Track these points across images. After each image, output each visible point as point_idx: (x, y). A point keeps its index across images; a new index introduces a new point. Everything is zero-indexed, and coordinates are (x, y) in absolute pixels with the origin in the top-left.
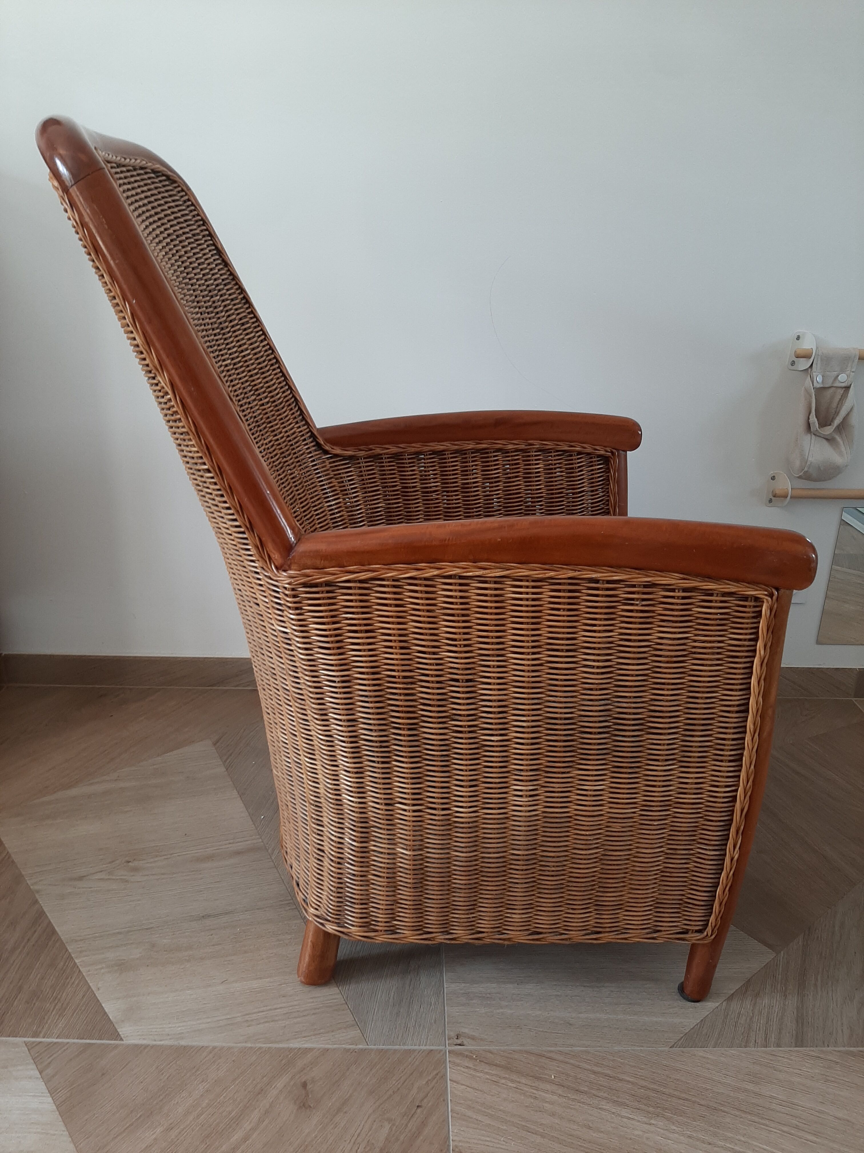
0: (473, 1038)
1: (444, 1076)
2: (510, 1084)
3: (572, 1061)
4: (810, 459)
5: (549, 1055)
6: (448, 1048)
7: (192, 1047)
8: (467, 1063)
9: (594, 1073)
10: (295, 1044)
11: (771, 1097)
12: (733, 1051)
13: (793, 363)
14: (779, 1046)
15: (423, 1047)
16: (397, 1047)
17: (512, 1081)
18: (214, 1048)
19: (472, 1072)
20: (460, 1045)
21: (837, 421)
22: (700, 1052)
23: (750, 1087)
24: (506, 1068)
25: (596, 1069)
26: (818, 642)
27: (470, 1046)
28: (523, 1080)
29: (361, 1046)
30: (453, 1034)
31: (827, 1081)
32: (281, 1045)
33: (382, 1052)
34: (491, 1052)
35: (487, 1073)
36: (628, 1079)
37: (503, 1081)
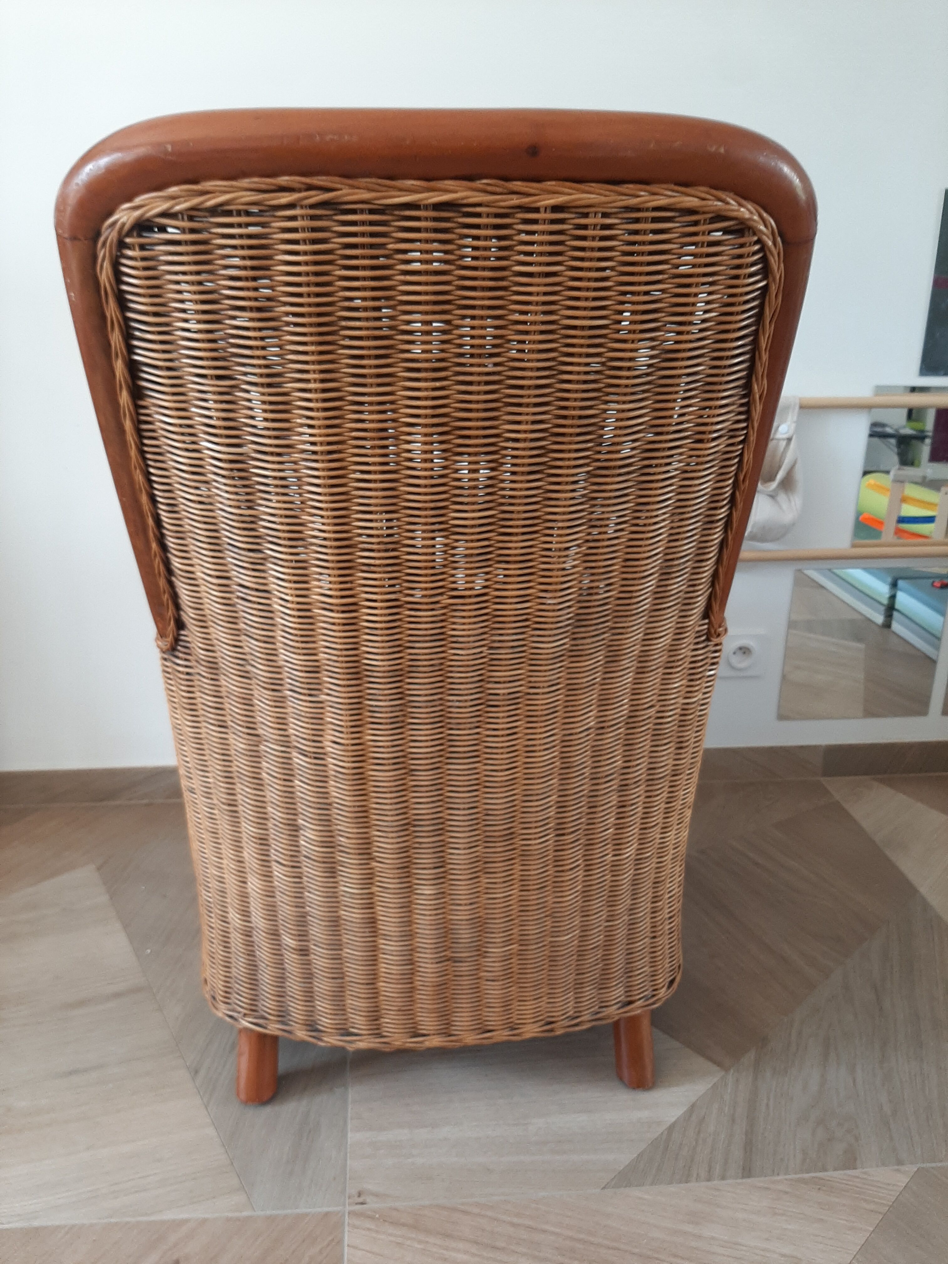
0: (376, 1195)
1: (340, 1242)
2: (419, 1246)
3: (489, 1213)
5: (462, 1207)
6: (348, 1208)
7: (45, 1228)
8: (369, 1224)
9: (513, 1225)
10: (169, 1216)
11: (713, 1238)
12: (673, 1188)
14: (723, 1178)
15: (319, 1210)
16: (289, 1211)
17: (420, 1242)
18: (73, 1226)
19: (374, 1235)
20: (362, 1203)
21: (779, 477)
22: (635, 1192)
23: (689, 1228)
24: (415, 1227)
25: (515, 1220)
26: (781, 717)
27: (373, 1204)
28: (432, 1240)
29: (245, 1214)
30: (354, 1192)
31: (775, 1214)
32: (153, 1218)
33: (271, 1219)
34: (396, 1209)
35: (390, 1235)
36: (552, 1229)
37: (409, 1242)
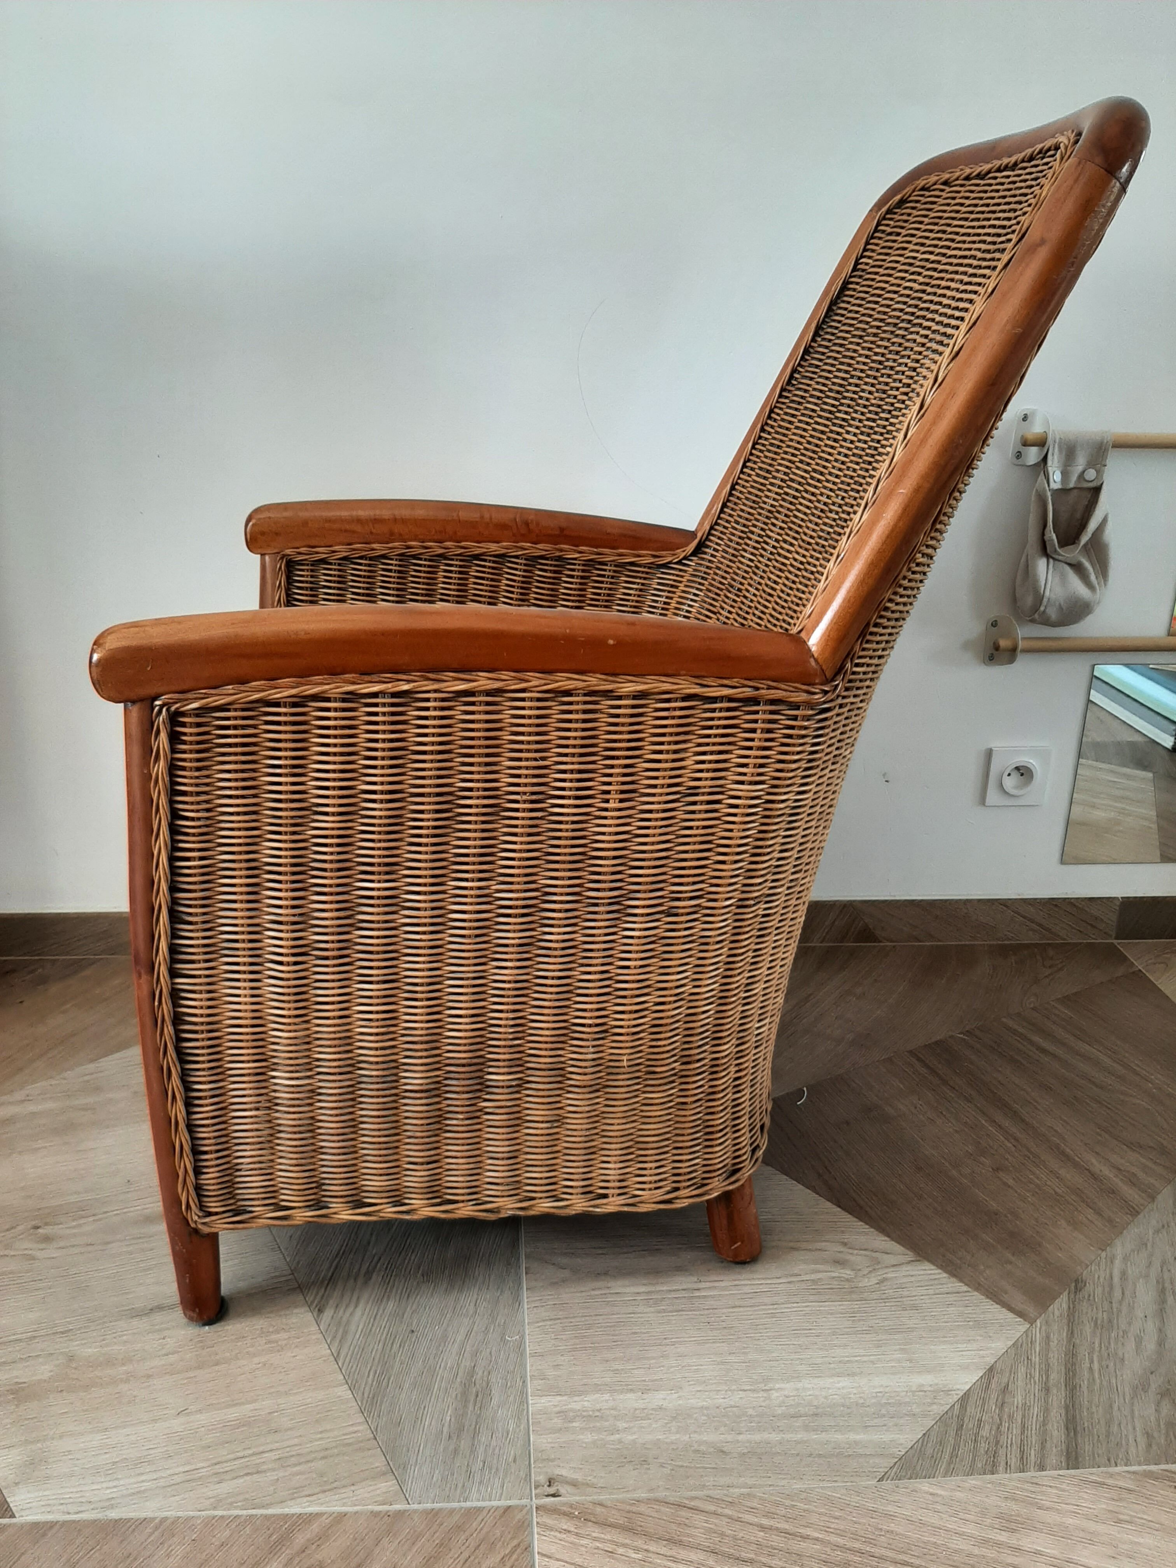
0: (574, 1484)
1: (528, 1548)
2: (634, 1555)
3: (727, 1511)
4: (1047, 593)
5: (692, 1504)
6: (535, 1502)
8: (565, 1524)
9: (762, 1528)
10: (293, 1508)
11: (1037, 1553)
12: (973, 1481)
13: (1019, 455)
14: (1042, 1468)
15: (495, 1503)
16: (455, 1505)
17: (637, 1550)
18: (164, 1520)
19: (572, 1538)
20: (554, 1495)
21: (1085, 538)
22: (924, 1486)
23: (1003, 1537)
24: (629, 1529)
25: (765, 1522)
26: (1062, 862)
27: (569, 1496)
28: (653, 1547)
29: (397, 1507)
30: (542, 1479)
31: (1117, 1521)
32: (270, 1511)
33: (433, 1514)
34: (601, 1504)
35: (595, 1539)
36: (816, 1535)
37: (621, 1550)
